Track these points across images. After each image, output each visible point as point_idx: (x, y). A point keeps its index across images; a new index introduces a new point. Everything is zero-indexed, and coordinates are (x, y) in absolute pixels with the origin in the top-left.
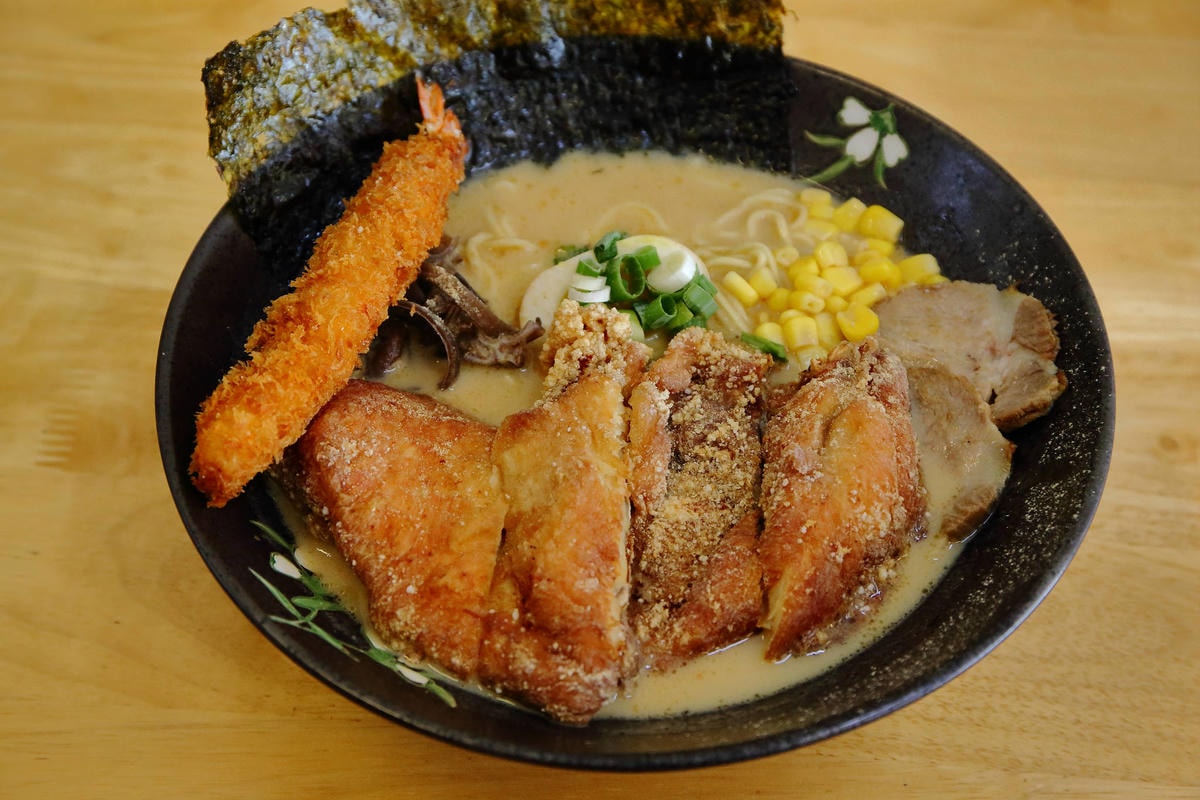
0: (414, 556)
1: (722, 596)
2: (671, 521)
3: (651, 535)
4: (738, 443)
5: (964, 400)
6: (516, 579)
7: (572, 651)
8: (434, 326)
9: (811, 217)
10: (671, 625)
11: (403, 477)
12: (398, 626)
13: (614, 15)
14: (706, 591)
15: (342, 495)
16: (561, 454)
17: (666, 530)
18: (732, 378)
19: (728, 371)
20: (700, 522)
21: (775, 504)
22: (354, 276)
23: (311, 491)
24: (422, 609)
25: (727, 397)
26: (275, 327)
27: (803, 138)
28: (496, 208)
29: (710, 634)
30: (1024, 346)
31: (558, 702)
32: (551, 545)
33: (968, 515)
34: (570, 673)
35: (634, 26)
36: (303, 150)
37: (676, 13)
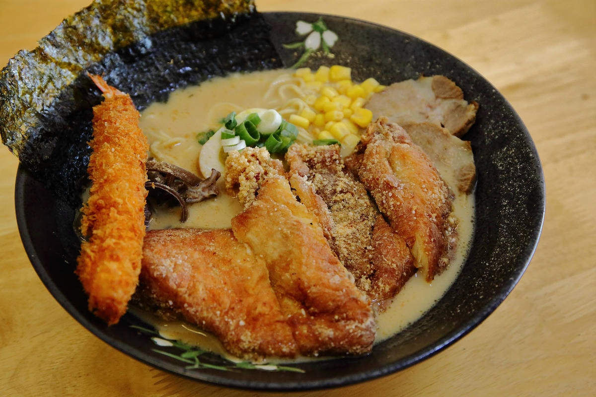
0: (233, 305)
1: (394, 260)
2: (345, 236)
3: (338, 247)
4: (352, 187)
5: (433, 131)
6: (291, 295)
7: (347, 316)
8: (167, 190)
9: (306, 82)
10: (377, 285)
11: (202, 268)
12: (246, 345)
13: (170, 17)
14: (384, 261)
15: (179, 289)
16: (280, 222)
17: (344, 241)
18: (328, 160)
19: (324, 157)
20: (357, 231)
21: (392, 206)
22: (125, 173)
23: (157, 296)
24: (253, 330)
25: (330, 170)
26: (95, 215)
27: (282, 48)
28: (153, 129)
29: (397, 281)
30: (445, 98)
31: (354, 345)
32: (304, 268)
33: (471, 179)
34: (353, 327)
35: (181, 19)
36: (46, 129)
37: (200, 6)
